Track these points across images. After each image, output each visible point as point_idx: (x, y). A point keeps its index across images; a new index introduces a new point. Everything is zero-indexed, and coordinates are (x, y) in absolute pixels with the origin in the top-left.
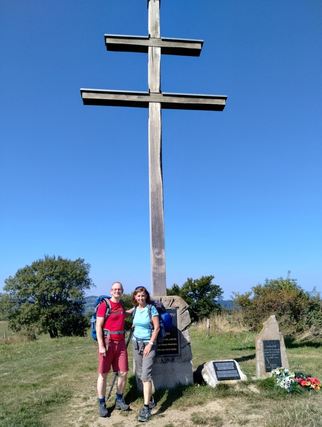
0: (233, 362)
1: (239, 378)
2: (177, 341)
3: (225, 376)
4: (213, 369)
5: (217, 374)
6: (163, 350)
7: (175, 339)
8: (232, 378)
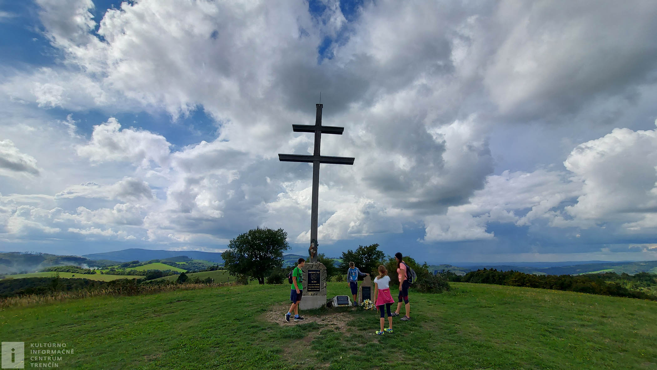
0: (347, 296)
1: (348, 304)
2: (319, 286)
3: (341, 303)
4: (336, 300)
5: (338, 302)
6: (312, 289)
7: (319, 285)
8: (346, 304)
